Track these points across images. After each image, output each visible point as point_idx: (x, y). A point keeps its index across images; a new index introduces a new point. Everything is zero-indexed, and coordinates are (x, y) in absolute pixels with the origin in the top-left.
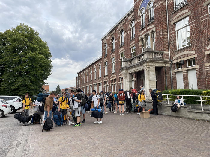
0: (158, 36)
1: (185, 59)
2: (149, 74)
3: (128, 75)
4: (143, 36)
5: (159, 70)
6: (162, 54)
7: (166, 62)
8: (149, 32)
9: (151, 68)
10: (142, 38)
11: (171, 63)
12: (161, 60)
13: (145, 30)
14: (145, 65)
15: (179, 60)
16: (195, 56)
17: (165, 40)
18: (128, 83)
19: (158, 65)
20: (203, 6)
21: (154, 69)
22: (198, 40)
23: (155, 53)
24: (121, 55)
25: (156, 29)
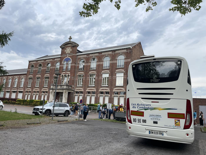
0: (71, 78)
1: (79, 91)
2: (65, 95)
3: (53, 92)
4: (63, 75)
5: (69, 93)
6: (72, 86)
7: (72, 90)
8: (67, 75)
9: (66, 92)
10: (62, 76)
11: (74, 91)
12: (71, 89)
13: (65, 72)
14: (64, 90)
15: (77, 91)
16: (83, 91)
17: (73, 81)
18: (53, 97)
19: (69, 91)
20: (88, 74)
21: (68, 93)
22: (85, 85)
23: (69, 86)
24: (46, 78)
25: (70, 75)
